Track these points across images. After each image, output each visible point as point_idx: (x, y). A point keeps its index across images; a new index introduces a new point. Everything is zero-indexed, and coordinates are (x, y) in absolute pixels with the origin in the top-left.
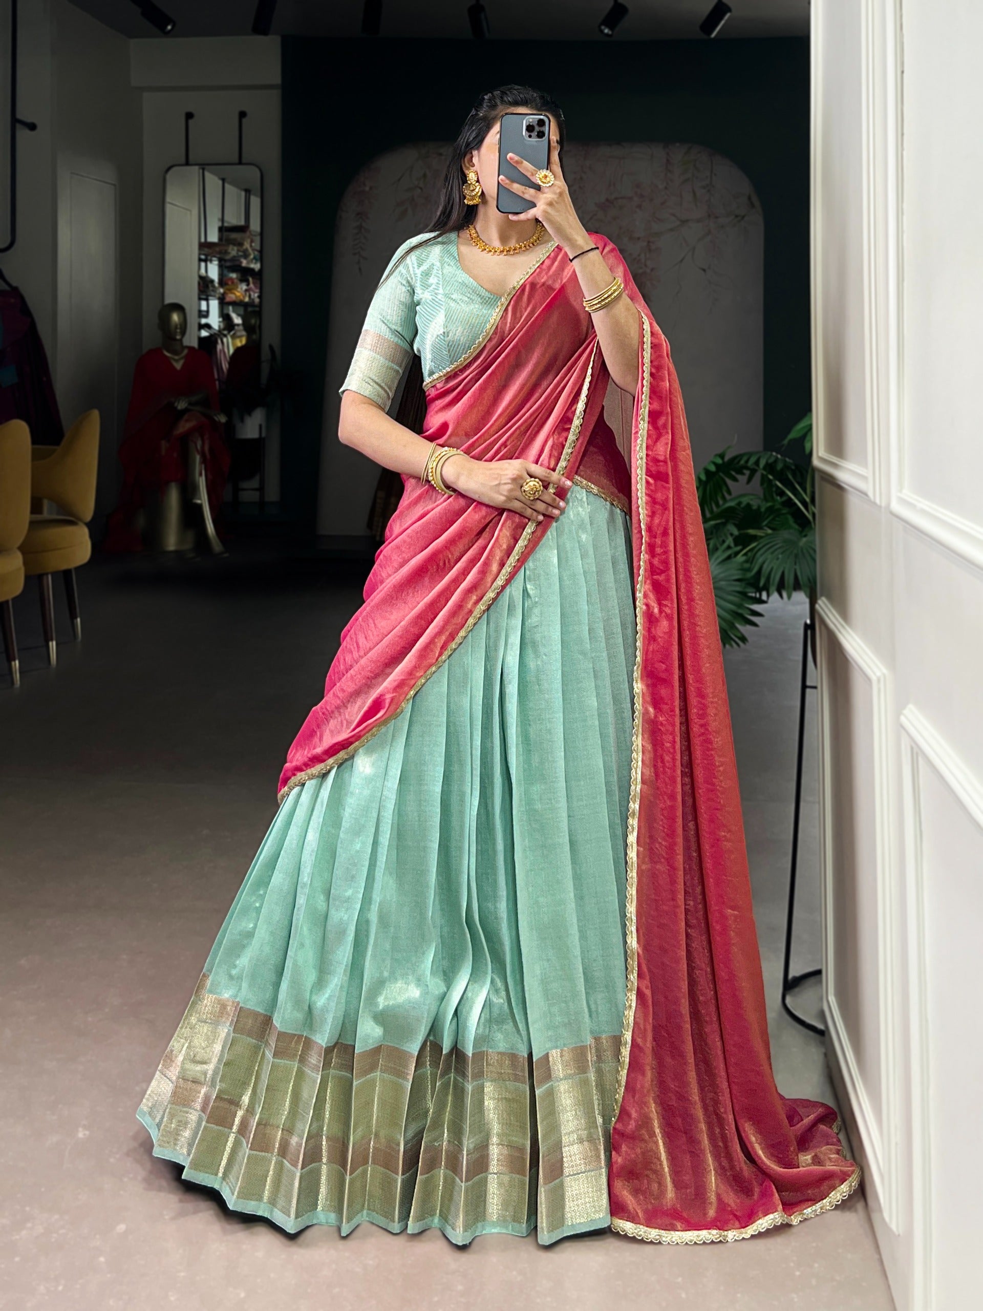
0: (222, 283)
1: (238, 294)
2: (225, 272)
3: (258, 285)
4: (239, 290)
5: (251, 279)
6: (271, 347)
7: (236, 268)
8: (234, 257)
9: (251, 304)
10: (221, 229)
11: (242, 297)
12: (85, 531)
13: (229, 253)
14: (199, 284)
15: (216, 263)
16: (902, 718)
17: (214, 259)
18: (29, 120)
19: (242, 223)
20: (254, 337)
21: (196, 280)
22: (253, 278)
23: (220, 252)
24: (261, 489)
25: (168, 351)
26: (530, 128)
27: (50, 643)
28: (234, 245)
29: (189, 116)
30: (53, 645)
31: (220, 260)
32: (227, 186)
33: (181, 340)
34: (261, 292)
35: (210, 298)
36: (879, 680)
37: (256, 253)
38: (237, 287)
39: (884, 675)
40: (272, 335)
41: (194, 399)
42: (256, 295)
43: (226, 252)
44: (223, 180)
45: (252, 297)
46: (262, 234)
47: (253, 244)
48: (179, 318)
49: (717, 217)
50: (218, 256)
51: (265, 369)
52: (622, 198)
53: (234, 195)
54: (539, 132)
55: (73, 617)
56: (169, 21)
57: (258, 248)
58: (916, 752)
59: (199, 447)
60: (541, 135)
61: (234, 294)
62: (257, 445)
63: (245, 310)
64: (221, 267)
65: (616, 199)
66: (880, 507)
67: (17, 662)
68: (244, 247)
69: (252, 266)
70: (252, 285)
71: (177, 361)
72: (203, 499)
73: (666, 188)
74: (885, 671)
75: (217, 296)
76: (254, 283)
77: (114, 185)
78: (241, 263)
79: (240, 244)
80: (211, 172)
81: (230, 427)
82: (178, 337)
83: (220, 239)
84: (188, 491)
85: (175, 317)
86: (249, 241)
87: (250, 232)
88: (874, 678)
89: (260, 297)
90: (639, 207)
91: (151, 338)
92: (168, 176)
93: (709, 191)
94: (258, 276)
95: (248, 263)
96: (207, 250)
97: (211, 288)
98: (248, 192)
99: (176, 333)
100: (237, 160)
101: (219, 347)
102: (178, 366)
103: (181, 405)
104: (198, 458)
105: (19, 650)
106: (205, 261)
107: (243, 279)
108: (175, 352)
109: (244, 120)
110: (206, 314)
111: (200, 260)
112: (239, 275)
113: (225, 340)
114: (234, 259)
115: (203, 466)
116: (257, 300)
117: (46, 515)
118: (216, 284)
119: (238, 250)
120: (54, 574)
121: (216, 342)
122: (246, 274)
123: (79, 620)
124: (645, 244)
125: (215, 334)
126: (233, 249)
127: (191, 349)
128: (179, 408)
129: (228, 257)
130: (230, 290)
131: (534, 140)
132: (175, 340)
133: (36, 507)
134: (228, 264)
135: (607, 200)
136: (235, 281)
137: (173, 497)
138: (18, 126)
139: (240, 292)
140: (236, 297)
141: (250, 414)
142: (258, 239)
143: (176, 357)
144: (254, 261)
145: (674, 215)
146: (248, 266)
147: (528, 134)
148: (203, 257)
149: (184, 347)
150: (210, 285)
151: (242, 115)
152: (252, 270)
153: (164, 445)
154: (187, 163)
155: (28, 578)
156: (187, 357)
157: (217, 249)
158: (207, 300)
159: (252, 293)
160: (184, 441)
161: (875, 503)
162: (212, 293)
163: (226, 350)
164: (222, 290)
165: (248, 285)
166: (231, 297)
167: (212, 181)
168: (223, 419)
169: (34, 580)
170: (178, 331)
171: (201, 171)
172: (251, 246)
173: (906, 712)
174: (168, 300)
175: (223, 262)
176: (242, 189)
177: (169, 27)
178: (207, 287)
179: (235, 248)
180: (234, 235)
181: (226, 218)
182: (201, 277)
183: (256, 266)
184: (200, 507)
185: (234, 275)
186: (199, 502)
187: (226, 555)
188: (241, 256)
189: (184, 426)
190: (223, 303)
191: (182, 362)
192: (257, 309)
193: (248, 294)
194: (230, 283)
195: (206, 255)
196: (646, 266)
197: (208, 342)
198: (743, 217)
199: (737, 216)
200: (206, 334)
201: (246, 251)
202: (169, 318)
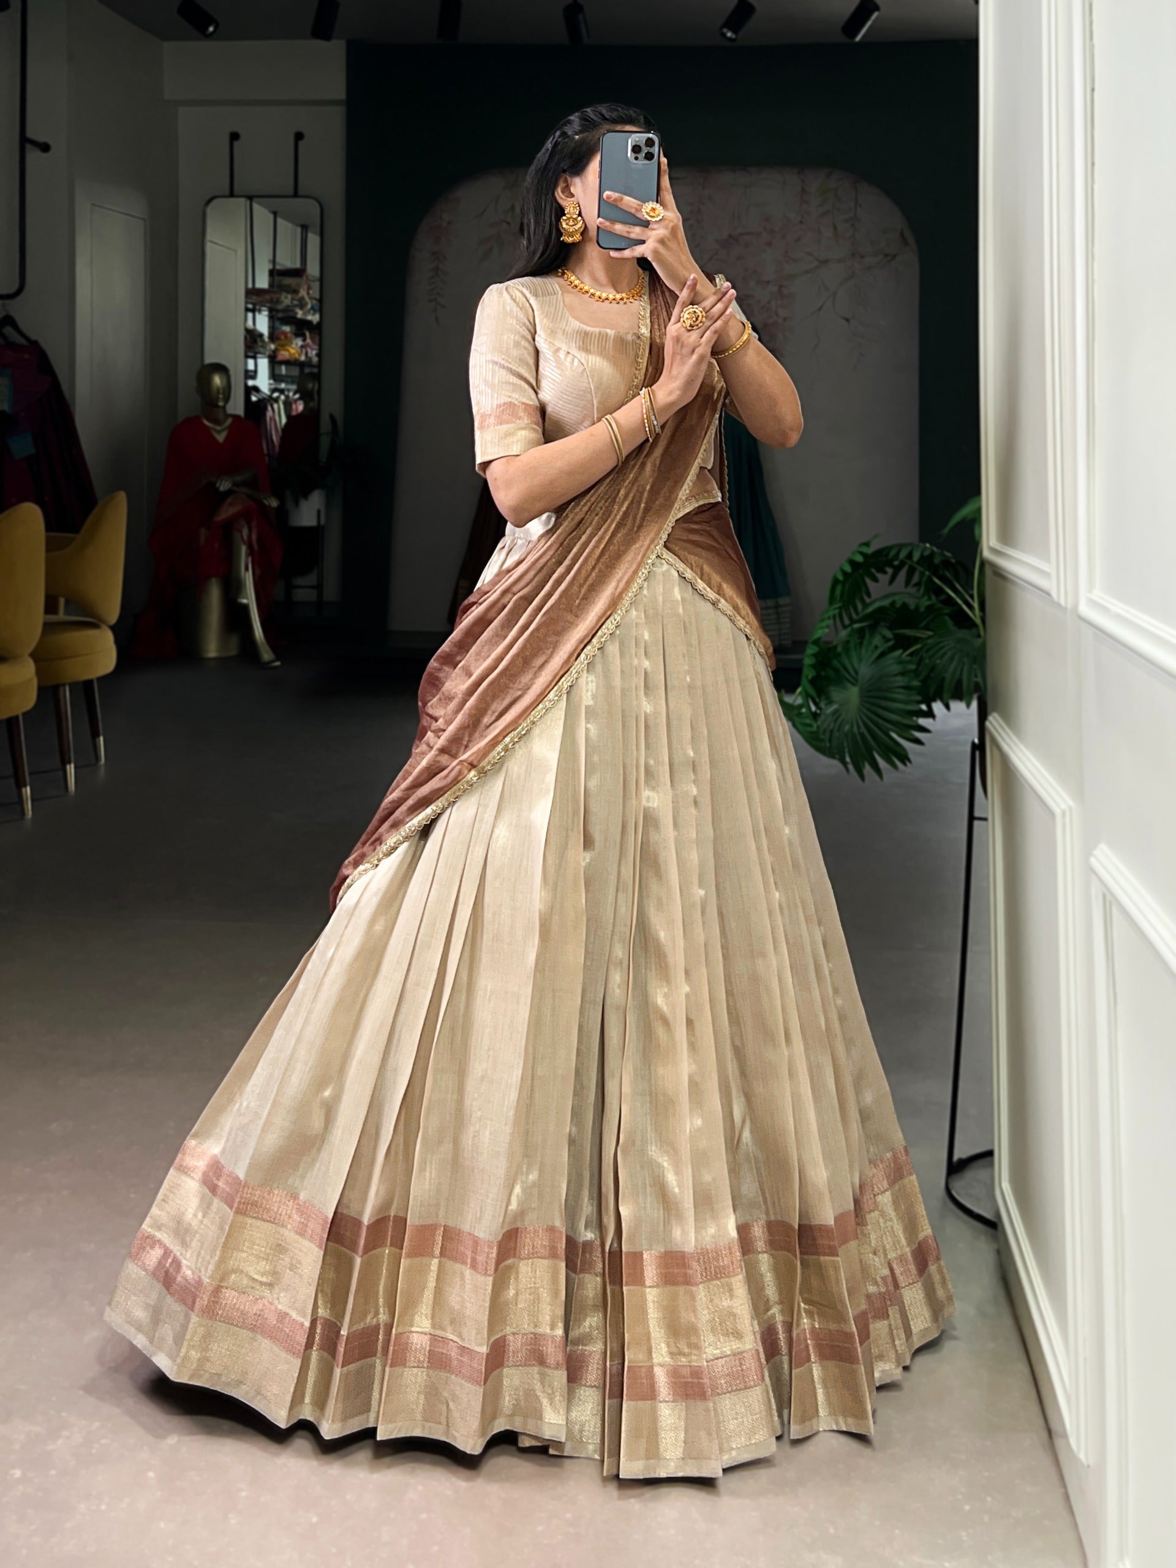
0: (273, 337)
1: (292, 351)
2: (277, 324)
3: (317, 341)
4: (294, 346)
5: (307, 334)
6: (332, 417)
7: (291, 320)
8: (288, 306)
9: (308, 363)
10: (272, 273)
11: (297, 356)
12: (109, 636)
13: (282, 302)
14: (246, 338)
15: (265, 313)
16: (1093, 860)
17: (264, 308)
18: (41, 139)
19: (298, 265)
20: (312, 404)
21: (242, 334)
22: (310, 333)
23: (271, 301)
24: (319, 587)
25: (208, 420)
26: (636, 149)
27: (68, 767)
28: (288, 292)
29: (234, 136)
30: (71, 769)
31: (271, 310)
32: (279, 220)
33: (224, 407)
34: (320, 349)
35: (259, 356)
36: (1064, 814)
37: (314, 302)
38: (292, 343)
39: (1070, 808)
40: (332, 402)
41: (239, 478)
42: (314, 352)
43: (278, 301)
44: (275, 214)
45: (309, 355)
46: (321, 279)
47: (311, 292)
48: (222, 381)
49: (862, 257)
50: (268, 305)
51: (325, 443)
52: (749, 233)
53: (288, 231)
54: (646, 154)
55: (95, 735)
56: (211, 21)
57: (317, 296)
58: (1109, 901)
59: (245, 537)
60: (649, 157)
61: (288, 350)
62: (314, 534)
63: (302, 371)
64: (271, 318)
65: (741, 234)
66: (1065, 609)
67: (28, 789)
68: (300, 295)
69: (309, 318)
70: (309, 341)
71: (219, 432)
72: (249, 598)
73: (801, 222)
74: (1071, 803)
75: (267, 353)
76: (312, 338)
77: (143, 219)
78: (296, 313)
79: (295, 291)
80: (260, 204)
81: (282, 513)
82: (221, 404)
83: (271, 285)
84: (231, 589)
85: (217, 380)
86: (305, 287)
87: (307, 277)
88: (1058, 812)
89: (319, 355)
90: (769, 244)
91: (187, 404)
92: (209, 210)
93: (853, 225)
94: (316, 329)
95: (305, 314)
96: (255, 298)
97: (260, 344)
98: (305, 228)
99: (218, 399)
100: (291, 192)
101: (269, 413)
102: (221, 438)
103: (224, 485)
104: (244, 549)
105: (30, 774)
106: (253, 311)
107: (299, 334)
108: (217, 422)
109: (301, 143)
110: (253, 375)
111: (247, 310)
112: (294, 328)
113: (275, 406)
114: (287, 309)
115: (250, 559)
116: (315, 360)
117: (62, 616)
118: (266, 339)
119: (293, 299)
120: (73, 686)
121: (266, 409)
122: (301, 327)
123: (101, 738)
124: (776, 289)
125: (264, 399)
126: (286, 298)
127: (236, 417)
128: (222, 489)
129: (280, 307)
130: (283, 346)
131: (642, 162)
132: (217, 406)
133: (51, 606)
134: (280, 315)
135: (730, 236)
136: (289, 335)
137: (214, 595)
138: (28, 146)
139: (295, 349)
140: (290, 354)
141: (306, 497)
142: (316, 286)
143: (218, 428)
144: (312, 312)
145: (811, 255)
146: (303, 317)
147: (634, 155)
148: (250, 306)
149: (228, 416)
150: (258, 340)
151: (299, 136)
152: (310, 322)
153: (203, 532)
154: (232, 195)
155: (41, 690)
156: (230, 427)
157: (268, 297)
158: (255, 358)
159: (309, 350)
160: (228, 528)
161: (1058, 605)
162: (261, 350)
163: (277, 418)
164: (273, 347)
165: (304, 340)
166: (283, 355)
167: (262, 214)
168: (274, 503)
169: (48, 692)
170: (221, 396)
171: (248, 202)
172: (308, 294)
173: (1096, 852)
174: (209, 359)
175: (274, 313)
176: (297, 225)
177: (211, 29)
178: (255, 341)
179: (289, 296)
180: (287, 281)
181: (278, 259)
182: (248, 331)
183: (315, 318)
184: (245, 608)
185: (287, 329)
186: (245, 601)
188: (296, 306)
189: (227, 512)
190: (274, 362)
191: (225, 433)
192: (315, 370)
193: (304, 351)
194: (283, 337)
195: (254, 304)
196: (777, 315)
197: (257, 409)
198: (894, 257)
199: (886, 255)
200: (254, 399)
201: (302, 299)
202: (209, 381)
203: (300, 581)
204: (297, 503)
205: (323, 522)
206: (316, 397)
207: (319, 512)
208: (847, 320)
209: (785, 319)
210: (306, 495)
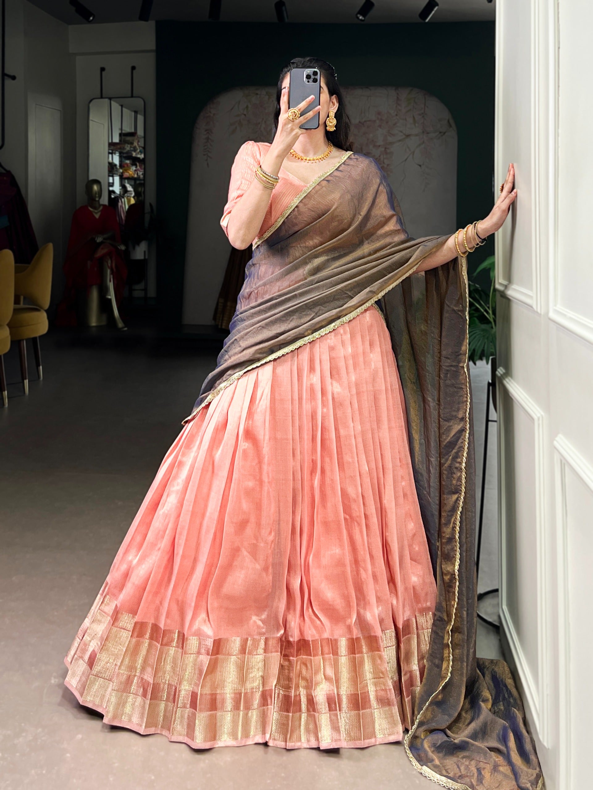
0: (121, 166)
1: (131, 173)
2: (123, 160)
3: (143, 167)
4: (131, 170)
5: (138, 164)
6: (151, 205)
7: (130, 157)
8: (129, 151)
9: (138, 178)
10: (121, 135)
11: (133, 175)
12: (45, 315)
13: (126, 149)
14: (108, 167)
15: (118, 154)
16: (555, 442)
17: (117, 152)
18: (12, 74)
19: (133, 131)
20: (140, 198)
21: (107, 164)
22: (139, 163)
23: (120, 148)
24: (145, 290)
25: (92, 207)
26: (308, 77)
27: (25, 381)
28: (128, 144)
29: (103, 69)
30: (26, 382)
31: (120, 153)
32: (124, 109)
33: (99, 201)
34: (145, 171)
35: (114, 175)
36: (539, 419)
37: (141, 148)
38: (130, 169)
39: (542, 416)
40: (151, 197)
41: (105, 236)
42: (141, 173)
43: (124, 149)
44: (122, 106)
45: (139, 174)
46: (145, 137)
47: (139, 143)
48: (97, 188)
49: (428, 133)
50: (119, 150)
51: (147, 218)
52: (369, 121)
53: (128, 114)
54: (314, 79)
55: (38, 365)
56: (91, 14)
57: (143, 145)
58: (564, 463)
59: (109, 265)
60: (315, 81)
61: (128, 172)
62: (143, 263)
63: (135, 183)
64: (120, 157)
65: (365, 121)
66: (540, 315)
67: (6, 392)
68: (134, 145)
69: (139, 156)
70: (138, 167)
71: (96, 213)
72: (112, 296)
73: (396, 115)
74: (543, 413)
75: (119, 174)
76: (140, 166)
77: (60, 111)
78: (132, 154)
79: (132, 143)
80: (114, 101)
81: (127, 253)
82: (97, 199)
83: (120, 140)
84: (103, 290)
85: (95, 187)
86: (137, 141)
87: (137, 136)
88: (536, 418)
89: (144, 174)
90: (380, 126)
91: (81, 199)
92: (91, 105)
93: (423, 117)
94: (142, 162)
95: (136, 154)
96: (113, 147)
97: (115, 169)
98: (136, 112)
99: (96, 196)
100: (130, 95)
101: (120, 204)
102: (97, 216)
103: (99, 240)
104: (109, 271)
105: (7, 385)
106: (112, 153)
107: (134, 164)
108: (95, 208)
109: (134, 71)
110: (112, 185)
111: (109, 153)
112: (131, 161)
113: (123, 200)
114: (128, 152)
115: (112, 276)
116: (142, 176)
117: (22, 305)
118: (118, 167)
119: (131, 147)
120: (28, 340)
121: (118, 201)
122: (135, 161)
123: (41, 367)
124: (383, 149)
125: (117, 196)
126: (128, 147)
127: (104, 206)
128: (98, 241)
129: (125, 151)
130: (126, 170)
131: (311, 83)
132: (95, 201)
133: (17, 301)
134: (125, 155)
135: (360, 122)
136: (129, 165)
137: (95, 294)
138: (6, 77)
139: (132, 171)
140: (130, 174)
141: (138, 244)
142: (142, 140)
143: (96, 211)
144: (140, 153)
145: (401, 132)
146: (136, 156)
147: (307, 80)
148: (110, 151)
149: (100, 205)
150: (115, 168)
151: (133, 68)
152: (139, 158)
153: (89, 263)
154: (102, 97)
155: (12, 342)
156: (102, 211)
157: (119, 146)
158: (113, 176)
159: (139, 172)
160: (101, 260)
161: (537, 312)
162: (116, 172)
163: (124, 206)
164: (121, 171)
165: (136, 167)
166: (126, 175)
167: (115, 106)
168: (123, 248)
169: (16, 343)
170: (97, 195)
171: (109, 101)
172: (138, 144)
173: (557, 439)
174: (91, 178)
175: (122, 154)
176: (132, 111)
177: (91, 18)
178: (113, 168)
179: (129, 146)
180: (128, 138)
181: (123, 128)
182: (109, 163)
183: (142, 156)
184: (110, 300)
185: (128, 162)
186: (109, 297)
187: (126, 329)
188: (132, 150)
189: (100, 252)
190: (122, 178)
191: (99, 214)
192: (143, 182)
193: (136, 173)
194: (126, 166)
195: (112, 150)
196: (384, 163)
197: (114, 201)
198: (445, 133)
199: (440, 133)
200: (113, 196)
201: (135, 148)
202: (92, 188)
203: (136, 287)
204: (134, 248)
205: (147, 257)
206: (143, 195)
207: (145, 252)
208: (420, 166)
209: (388, 165)
210: (138, 243)
